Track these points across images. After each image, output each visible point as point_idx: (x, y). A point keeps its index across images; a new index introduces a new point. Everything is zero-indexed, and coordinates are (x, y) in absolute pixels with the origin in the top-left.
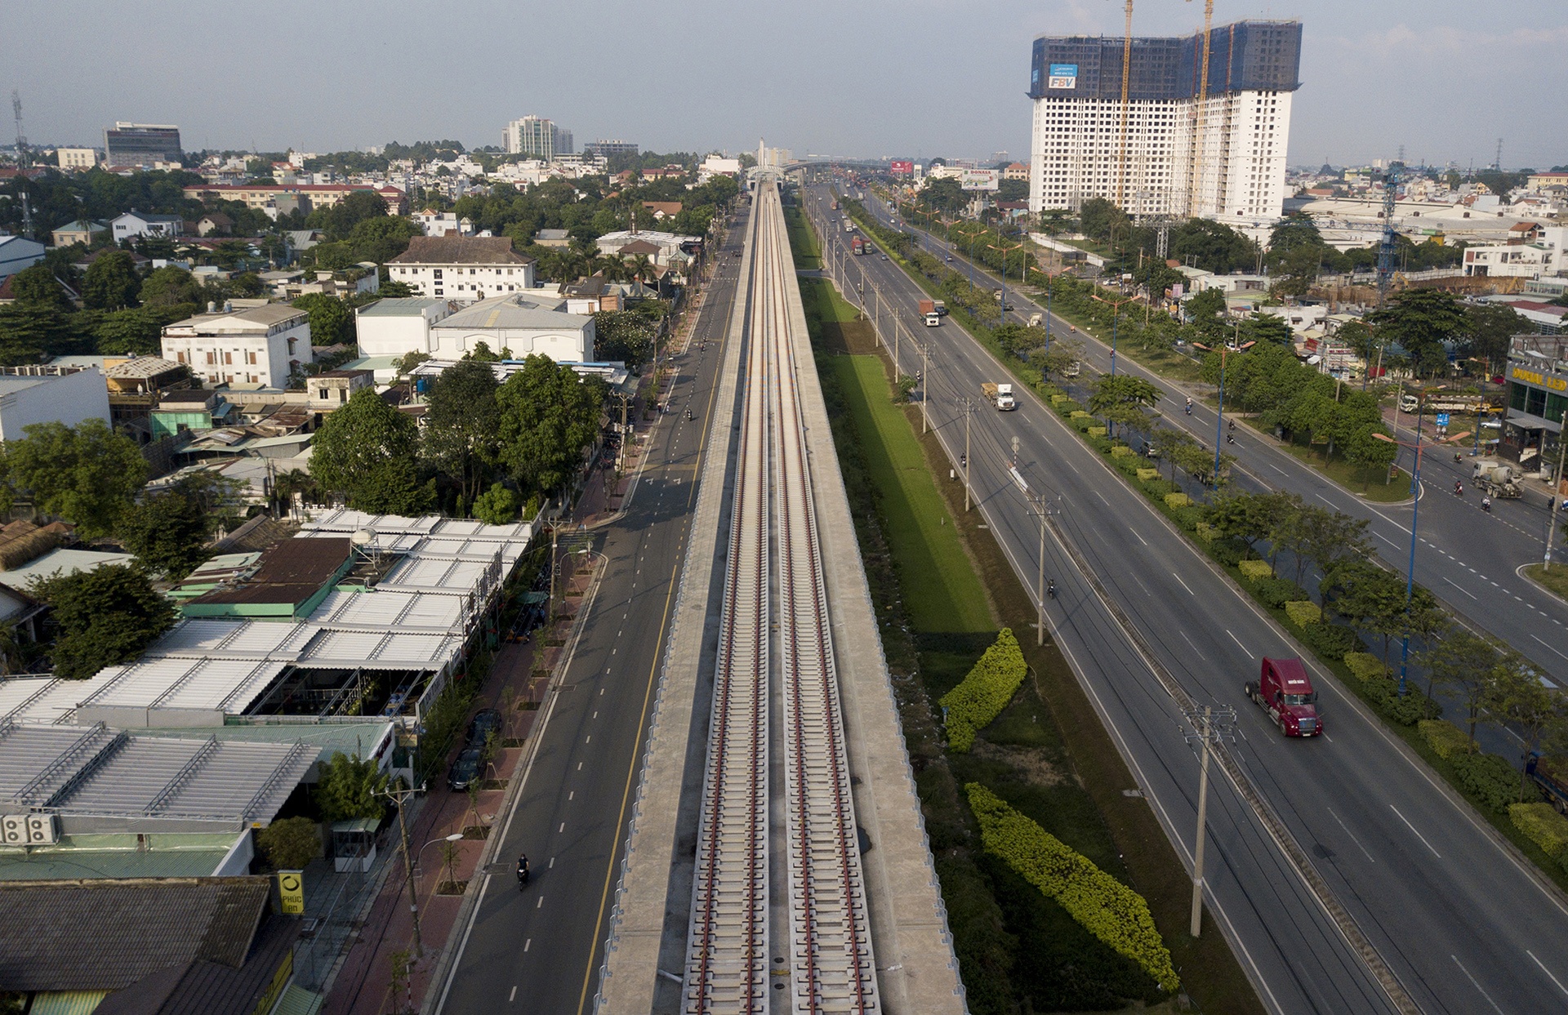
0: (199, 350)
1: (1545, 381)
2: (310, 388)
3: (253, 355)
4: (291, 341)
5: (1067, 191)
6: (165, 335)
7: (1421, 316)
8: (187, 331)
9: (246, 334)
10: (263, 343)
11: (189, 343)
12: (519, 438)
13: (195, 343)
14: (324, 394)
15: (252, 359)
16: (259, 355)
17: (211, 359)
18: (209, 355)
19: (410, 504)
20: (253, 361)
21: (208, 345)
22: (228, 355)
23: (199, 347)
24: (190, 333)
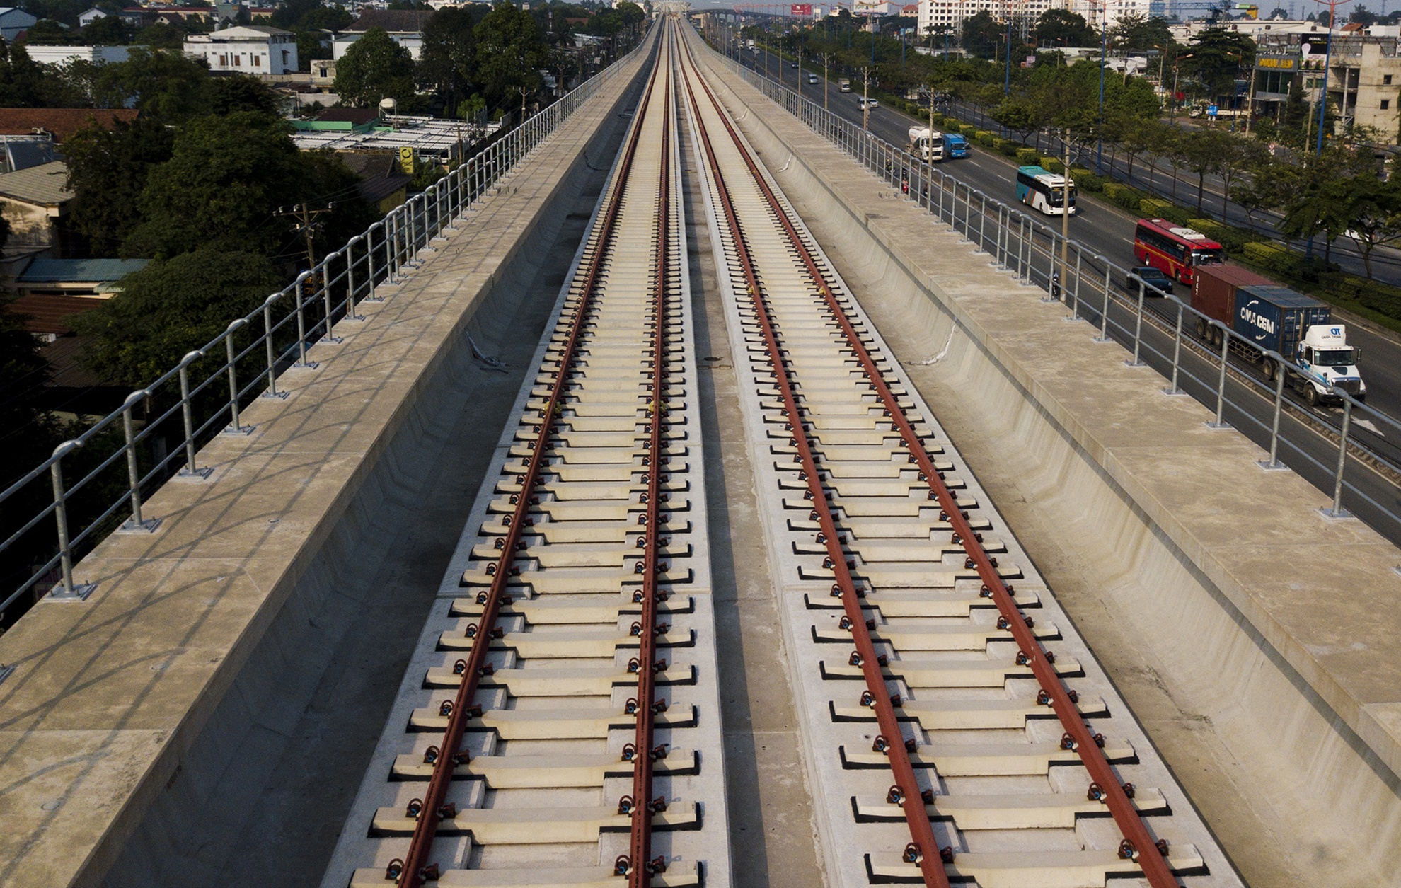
0: (214, 53)
1: (1279, 63)
2: (313, 68)
3: (257, 58)
4: (284, 53)
5: (952, 15)
6: (187, 42)
7: (1214, 51)
8: (204, 38)
9: (252, 40)
10: (265, 48)
11: (205, 47)
12: (491, 59)
13: (210, 48)
14: (323, 73)
15: (256, 61)
16: (262, 59)
17: (223, 60)
18: (222, 57)
19: (412, 106)
20: (257, 63)
21: (222, 49)
22: (237, 58)
23: (214, 50)
24: (207, 40)
